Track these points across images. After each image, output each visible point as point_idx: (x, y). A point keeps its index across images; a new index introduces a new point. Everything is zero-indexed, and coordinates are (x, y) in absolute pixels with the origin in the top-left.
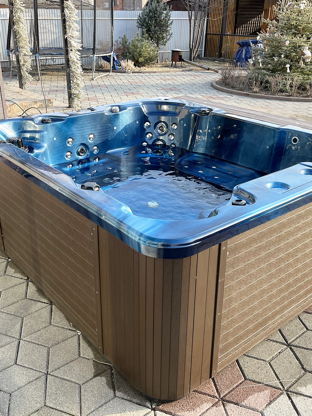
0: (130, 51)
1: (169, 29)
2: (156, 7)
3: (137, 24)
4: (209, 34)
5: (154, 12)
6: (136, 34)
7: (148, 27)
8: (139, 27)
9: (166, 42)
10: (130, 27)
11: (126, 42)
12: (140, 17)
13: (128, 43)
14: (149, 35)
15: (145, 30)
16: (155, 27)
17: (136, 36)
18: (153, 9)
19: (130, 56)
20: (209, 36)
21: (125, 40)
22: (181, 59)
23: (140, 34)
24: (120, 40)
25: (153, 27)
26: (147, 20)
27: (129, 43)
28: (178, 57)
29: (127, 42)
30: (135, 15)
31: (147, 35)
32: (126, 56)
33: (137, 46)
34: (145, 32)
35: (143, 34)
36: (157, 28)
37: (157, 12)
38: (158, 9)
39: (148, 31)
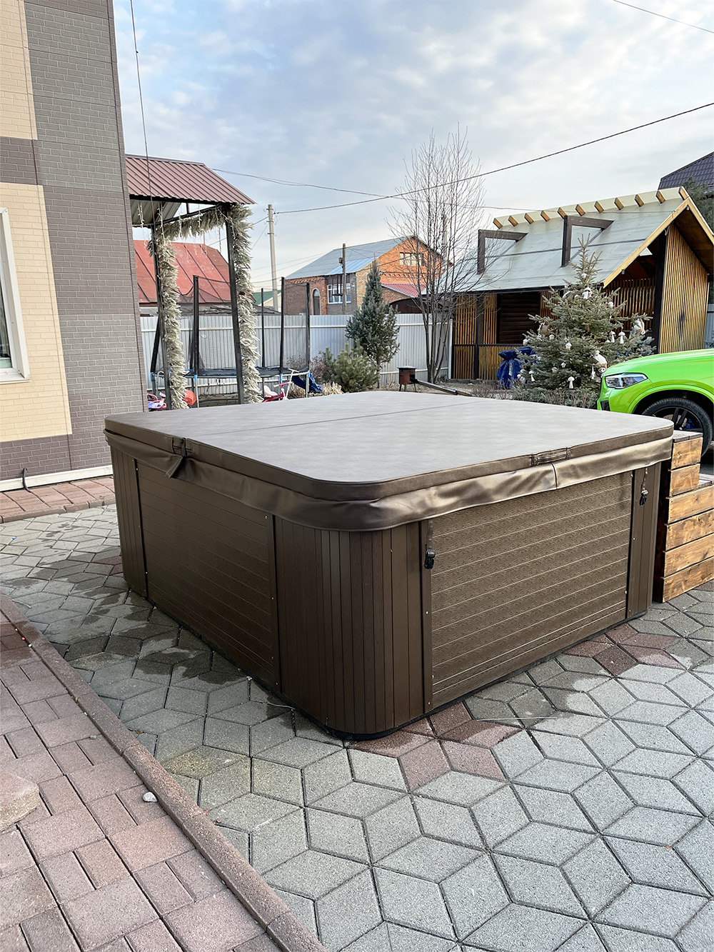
0: (335, 370)
1: (394, 338)
2: (374, 308)
3: (345, 333)
4: (458, 345)
5: (372, 315)
6: (345, 347)
7: (363, 336)
8: (349, 337)
9: (391, 357)
10: (336, 339)
11: (329, 359)
12: (350, 322)
13: (332, 360)
14: (365, 347)
15: (358, 340)
16: (373, 336)
17: (344, 350)
18: (370, 311)
19: (336, 377)
20: (457, 349)
21: (328, 355)
22: (414, 381)
23: (351, 347)
24: (321, 356)
25: (370, 336)
26: (361, 326)
27: (335, 360)
28: (409, 378)
29: (331, 358)
30: (344, 320)
31: (361, 347)
32: (330, 378)
33: (346, 362)
34: (358, 344)
35: (355, 347)
36: (376, 337)
37: (376, 314)
38: (378, 309)
39: (364, 341)
